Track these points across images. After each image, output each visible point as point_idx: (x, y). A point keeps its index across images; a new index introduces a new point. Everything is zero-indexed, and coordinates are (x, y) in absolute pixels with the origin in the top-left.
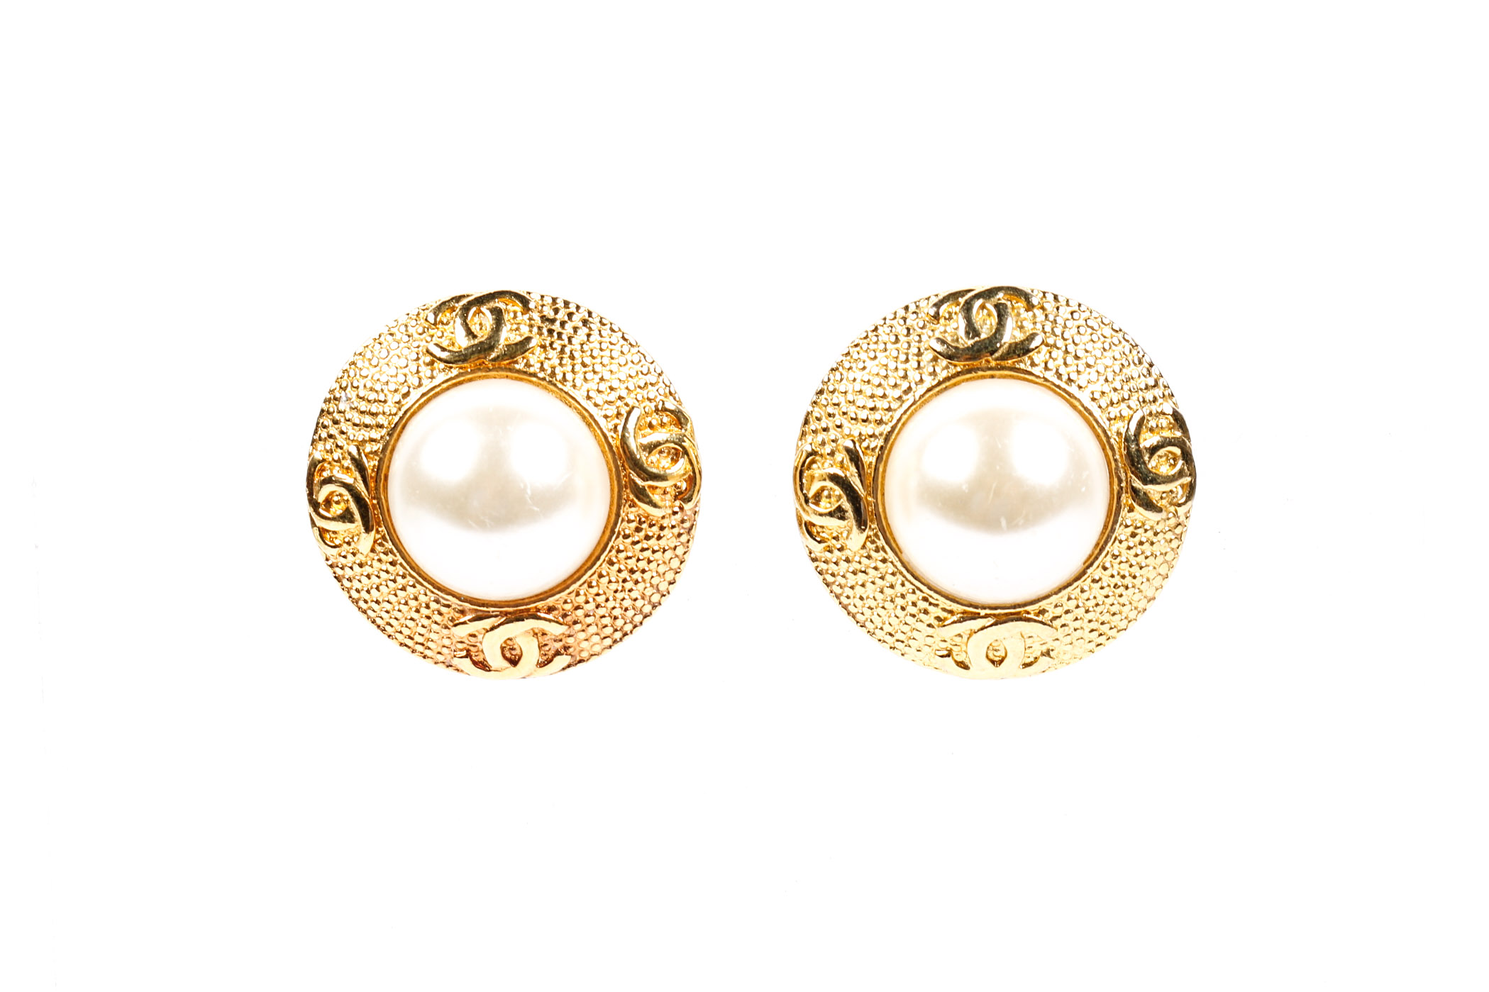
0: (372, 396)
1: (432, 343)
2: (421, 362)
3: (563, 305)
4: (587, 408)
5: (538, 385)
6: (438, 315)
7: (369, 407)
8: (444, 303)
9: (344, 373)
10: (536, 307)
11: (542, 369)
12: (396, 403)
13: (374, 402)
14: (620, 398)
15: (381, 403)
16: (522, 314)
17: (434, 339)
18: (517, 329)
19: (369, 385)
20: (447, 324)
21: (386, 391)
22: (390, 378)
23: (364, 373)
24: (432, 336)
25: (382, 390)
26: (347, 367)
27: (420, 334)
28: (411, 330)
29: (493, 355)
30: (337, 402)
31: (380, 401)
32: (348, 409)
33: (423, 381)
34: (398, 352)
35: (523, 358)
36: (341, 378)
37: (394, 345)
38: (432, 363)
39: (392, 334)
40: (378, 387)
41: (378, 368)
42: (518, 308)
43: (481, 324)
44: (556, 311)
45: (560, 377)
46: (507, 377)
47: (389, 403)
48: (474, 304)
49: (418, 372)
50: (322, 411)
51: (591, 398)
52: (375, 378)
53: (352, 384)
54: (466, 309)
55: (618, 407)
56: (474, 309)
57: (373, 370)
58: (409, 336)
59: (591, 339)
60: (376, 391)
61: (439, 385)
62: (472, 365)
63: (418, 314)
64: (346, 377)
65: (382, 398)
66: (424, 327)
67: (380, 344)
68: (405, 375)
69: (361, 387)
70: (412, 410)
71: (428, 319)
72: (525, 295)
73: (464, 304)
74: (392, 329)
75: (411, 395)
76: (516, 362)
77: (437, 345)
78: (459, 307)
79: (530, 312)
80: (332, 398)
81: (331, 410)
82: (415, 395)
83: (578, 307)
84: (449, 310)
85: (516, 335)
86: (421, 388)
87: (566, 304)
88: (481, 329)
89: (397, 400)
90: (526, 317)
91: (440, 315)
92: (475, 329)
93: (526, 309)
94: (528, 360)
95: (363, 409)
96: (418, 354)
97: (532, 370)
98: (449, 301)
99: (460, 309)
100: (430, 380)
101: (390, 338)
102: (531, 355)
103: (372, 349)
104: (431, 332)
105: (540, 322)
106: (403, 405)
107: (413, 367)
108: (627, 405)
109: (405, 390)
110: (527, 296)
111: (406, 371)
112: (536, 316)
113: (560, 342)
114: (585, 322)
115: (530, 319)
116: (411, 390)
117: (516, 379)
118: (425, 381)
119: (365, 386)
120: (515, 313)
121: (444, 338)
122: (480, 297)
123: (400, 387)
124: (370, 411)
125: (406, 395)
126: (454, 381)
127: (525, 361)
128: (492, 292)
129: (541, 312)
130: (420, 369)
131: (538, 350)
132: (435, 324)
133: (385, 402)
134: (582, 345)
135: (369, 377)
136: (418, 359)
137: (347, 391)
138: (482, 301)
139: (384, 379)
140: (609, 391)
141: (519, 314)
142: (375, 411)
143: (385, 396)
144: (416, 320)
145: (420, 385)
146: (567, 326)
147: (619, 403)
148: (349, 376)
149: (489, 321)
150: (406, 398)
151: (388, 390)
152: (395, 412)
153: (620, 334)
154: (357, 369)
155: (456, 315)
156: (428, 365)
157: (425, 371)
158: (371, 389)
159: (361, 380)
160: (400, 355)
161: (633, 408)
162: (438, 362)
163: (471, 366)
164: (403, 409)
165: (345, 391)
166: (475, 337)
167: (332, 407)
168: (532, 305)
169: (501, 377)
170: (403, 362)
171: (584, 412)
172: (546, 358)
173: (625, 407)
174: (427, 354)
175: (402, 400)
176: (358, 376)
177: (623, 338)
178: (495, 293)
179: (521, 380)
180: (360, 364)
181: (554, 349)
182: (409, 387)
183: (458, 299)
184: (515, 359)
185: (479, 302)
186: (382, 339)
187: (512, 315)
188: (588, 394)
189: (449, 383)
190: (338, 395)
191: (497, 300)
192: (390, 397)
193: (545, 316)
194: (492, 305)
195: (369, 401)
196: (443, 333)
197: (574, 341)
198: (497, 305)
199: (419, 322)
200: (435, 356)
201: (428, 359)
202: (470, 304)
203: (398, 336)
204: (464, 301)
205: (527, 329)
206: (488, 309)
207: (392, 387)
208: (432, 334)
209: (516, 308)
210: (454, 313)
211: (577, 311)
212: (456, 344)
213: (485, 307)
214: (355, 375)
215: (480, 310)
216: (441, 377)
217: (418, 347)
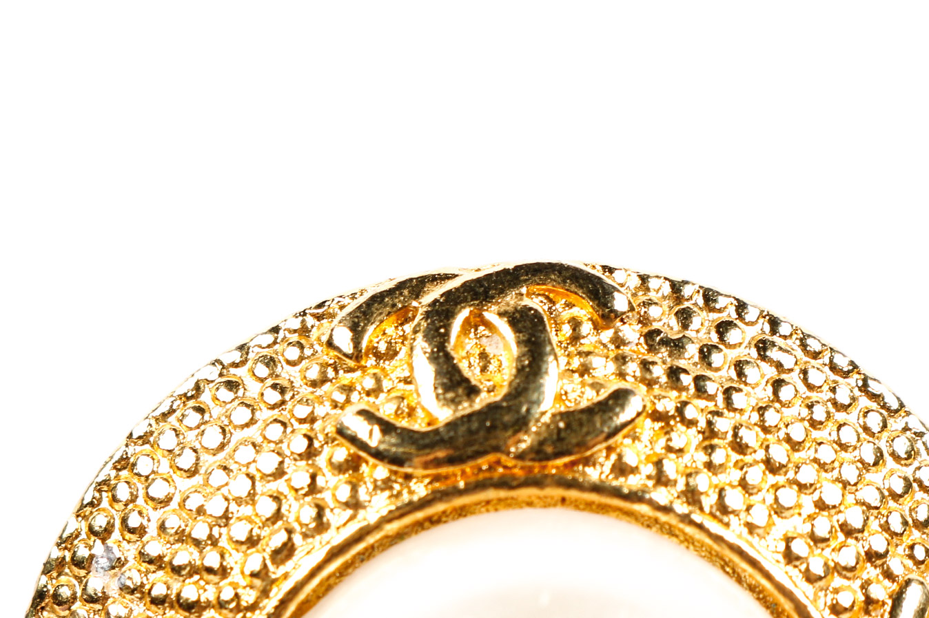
0: (185, 555)
1: (351, 410)
2: (321, 461)
3: (701, 302)
4: (788, 585)
5: (650, 523)
6: (364, 331)
7: (176, 587)
8: (378, 299)
9: (100, 491)
10: (632, 309)
11: (661, 479)
12: (253, 575)
13: (190, 575)
14: (872, 556)
15: (211, 577)
16: (596, 327)
17: (355, 396)
18: (585, 370)
19: (173, 523)
20: (392, 354)
21: (223, 543)
22: (233, 507)
23: (158, 490)
24: (348, 389)
25: (214, 541)
26: (109, 472)
27: (314, 384)
28: (287, 373)
29: (526, 441)
30: (82, 573)
31: (210, 570)
32: (113, 591)
33: (328, 515)
34: (253, 433)
35: (610, 449)
36: (91, 504)
37: (242, 415)
38: (352, 465)
39: (232, 385)
40: (200, 531)
41: (198, 479)
42: (584, 310)
43: (483, 356)
44: (685, 317)
45: (709, 501)
46: (563, 500)
47: (235, 576)
48: (465, 300)
49: (313, 488)
50: (40, 595)
51: (798, 558)
52: (193, 504)
53: (124, 521)
54: (442, 313)
55: (865, 586)
56: (464, 313)
57: (183, 484)
58: (283, 391)
59: (786, 393)
60: (197, 543)
61: (378, 526)
62: (468, 470)
63: (304, 331)
64: (105, 504)
65: (212, 560)
66: (325, 366)
67: (200, 410)
68: (277, 498)
69: (152, 530)
70: (302, 596)
71: (336, 342)
72: (598, 273)
73: (436, 301)
74: (233, 370)
75: (298, 554)
76: (588, 461)
77: (364, 413)
78: (421, 311)
79: (618, 324)
80: (68, 559)
81: (65, 592)
82: (308, 555)
83: (741, 307)
84: (393, 318)
85: (583, 384)
86: (326, 536)
87: (709, 297)
88: (484, 369)
89: (257, 567)
90: (607, 335)
91: (371, 329)
92: (470, 369)
93: (607, 316)
94: (620, 457)
95: (159, 591)
96: (310, 439)
97: (632, 483)
98: (390, 292)
99: (427, 315)
100: (350, 512)
101: (225, 394)
102: (628, 441)
103: (177, 425)
104: (346, 378)
105: (643, 348)
106: (274, 581)
107: (299, 475)
108: (889, 575)
109: (280, 539)
110: (606, 278)
111: (280, 485)
112: (631, 332)
113: (702, 403)
114: (762, 347)
115: (618, 341)
116: (297, 539)
117: (589, 507)
118: (335, 517)
119: (162, 527)
120: (576, 324)
121: (382, 396)
122: (478, 281)
123: (265, 532)
124: (178, 595)
125: (285, 552)
126: (420, 515)
127: (614, 457)
128: (511, 267)
129: (644, 320)
130: (320, 481)
131: (647, 427)
132: (357, 356)
133: (223, 572)
134: (762, 410)
135: (174, 504)
136: (310, 453)
137: (109, 542)
138: (486, 292)
139: (216, 507)
140: (841, 537)
141: (586, 328)
142: (193, 598)
143: (222, 556)
144: (302, 347)
145: (321, 525)
146: (716, 359)
147: (871, 572)
148: (115, 499)
149: (506, 346)
150: (283, 562)
151: (231, 539)
152: (251, 601)
153: (854, 380)
154: (135, 480)
155: (415, 332)
156: (340, 468)
157: (335, 487)
158: (182, 537)
159: (148, 509)
160: (259, 440)
161: (908, 582)
162: (372, 461)
163: (463, 472)
164: (277, 594)
165: (104, 540)
166: (472, 391)
167: (66, 585)
168: (620, 303)
169: (547, 504)
170: (268, 462)
171: (782, 600)
172: (669, 449)
173: (887, 582)
174: (340, 440)
175: (271, 567)
176: (140, 501)
177: (864, 388)
178: (518, 268)
179: (603, 509)
180: (144, 466)
181: (691, 423)
182: (290, 532)
183: (417, 286)
184: (588, 453)
185: (476, 296)
186: (206, 398)
187: (567, 330)
188: (788, 548)
189: (408, 520)
190: (83, 552)
191: (524, 290)
192: (234, 559)
193: (658, 332)
194: (510, 300)
195: (177, 570)
196: (378, 381)
197: (738, 399)
198: (527, 302)
199: (308, 352)
200: (363, 446)
201: (342, 453)
202: (452, 301)
203: (253, 389)
204: (434, 293)
205: (612, 367)
206: (501, 314)
207: (240, 531)
208: (346, 382)
209: (576, 312)
210: (408, 328)
211: (740, 317)
212: (420, 413)
213: (494, 308)
214: (133, 499)
215: (481, 316)
216: (378, 506)
217: (312, 419)
